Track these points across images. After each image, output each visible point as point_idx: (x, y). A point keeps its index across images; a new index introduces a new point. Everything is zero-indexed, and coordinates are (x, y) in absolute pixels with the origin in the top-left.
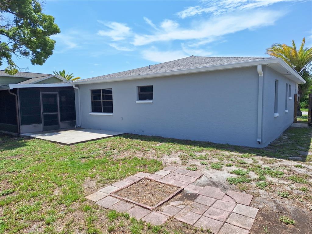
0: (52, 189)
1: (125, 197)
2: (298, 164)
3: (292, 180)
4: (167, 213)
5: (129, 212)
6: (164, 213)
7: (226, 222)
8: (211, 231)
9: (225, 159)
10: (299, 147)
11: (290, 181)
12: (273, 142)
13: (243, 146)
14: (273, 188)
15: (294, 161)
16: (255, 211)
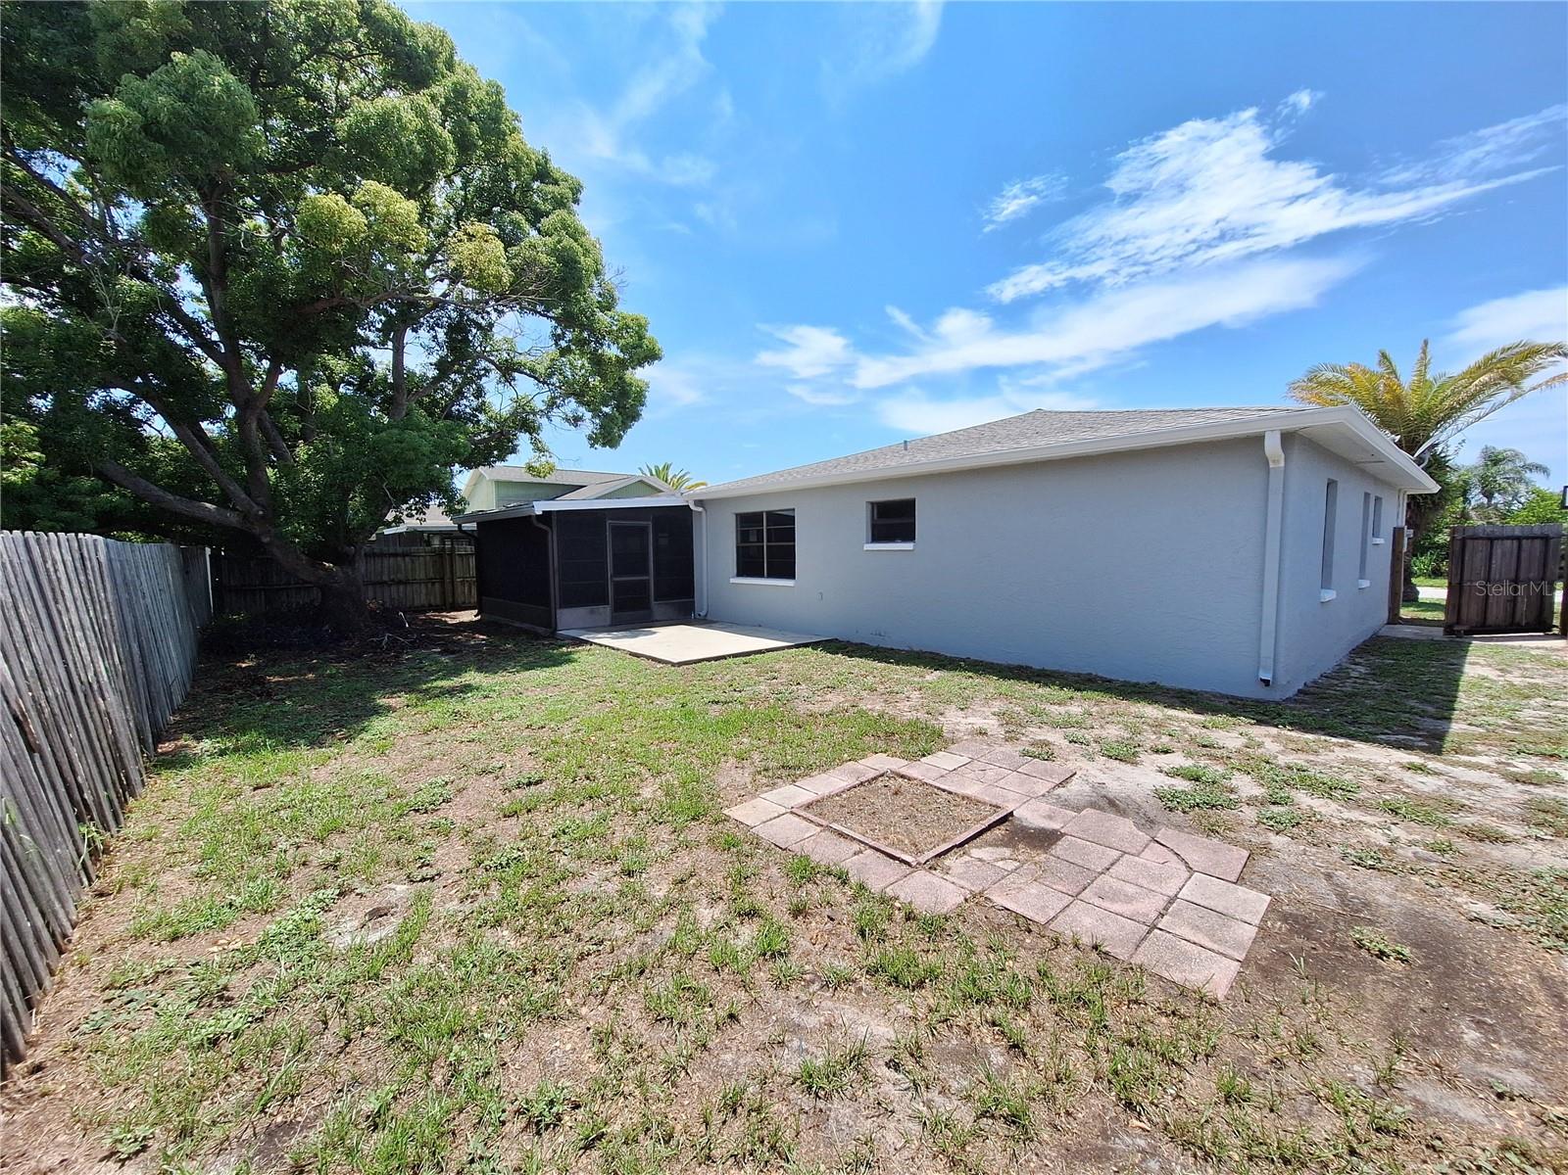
0: (637, 779)
1: (835, 821)
2: (1415, 759)
3: (1395, 811)
4: (962, 879)
5: (849, 865)
6: (953, 880)
7: (1155, 927)
8: (1107, 949)
9: (1146, 731)
10: (1412, 703)
11: (1386, 815)
12: (1315, 682)
13: (1206, 692)
14: (1320, 831)
15: (1399, 748)
16: (1257, 902)
